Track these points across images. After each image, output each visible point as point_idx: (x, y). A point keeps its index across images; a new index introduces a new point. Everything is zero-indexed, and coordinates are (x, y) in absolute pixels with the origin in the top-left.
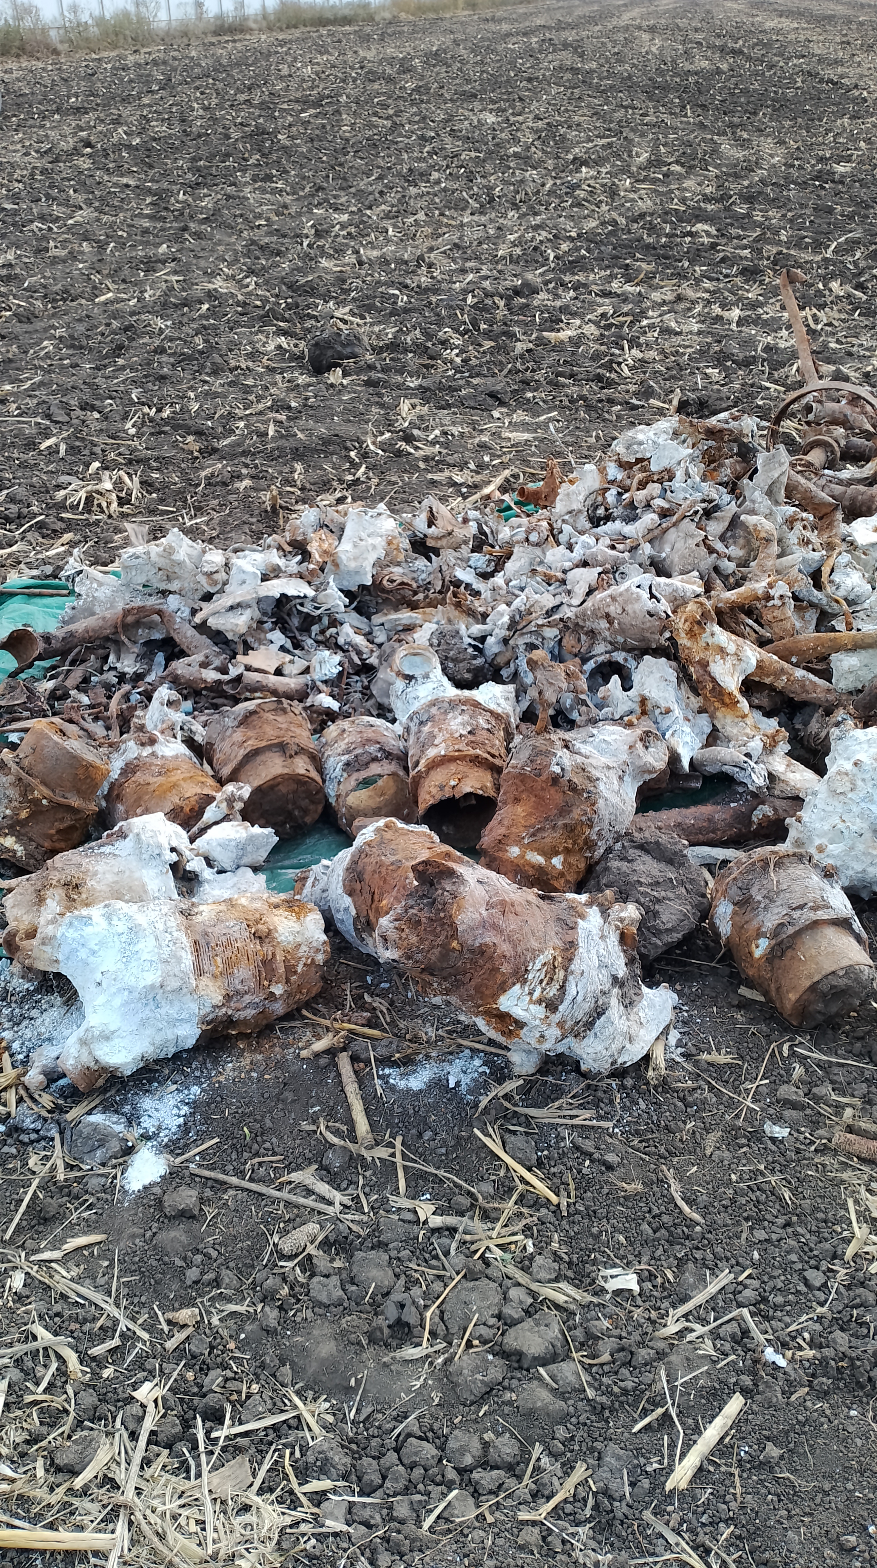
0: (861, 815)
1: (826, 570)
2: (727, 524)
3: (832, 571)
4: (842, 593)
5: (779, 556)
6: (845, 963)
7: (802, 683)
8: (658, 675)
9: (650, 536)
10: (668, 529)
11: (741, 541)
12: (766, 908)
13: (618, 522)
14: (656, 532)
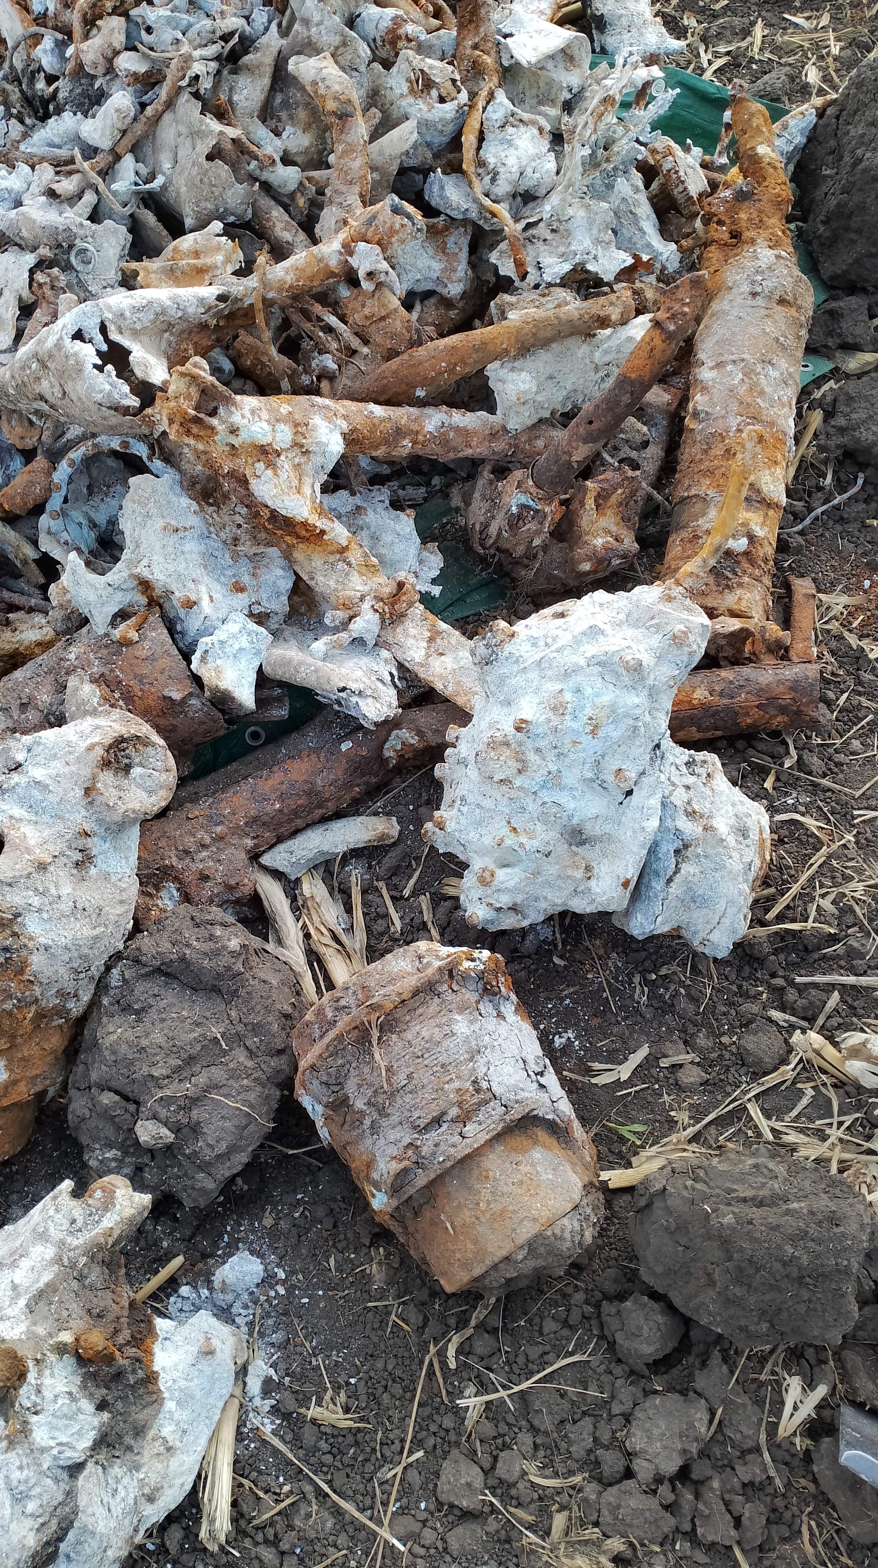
0: (543, 818)
1: (469, 140)
2: (266, 81)
3: (481, 139)
4: (502, 188)
5: (375, 135)
6: (526, 1232)
7: (442, 439)
8: (161, 523)
9: (128, 141)
10: (158, 118)
11: (302, 114)
12: (375, 1128)
13: (67, 115)
14: (139, 129)
